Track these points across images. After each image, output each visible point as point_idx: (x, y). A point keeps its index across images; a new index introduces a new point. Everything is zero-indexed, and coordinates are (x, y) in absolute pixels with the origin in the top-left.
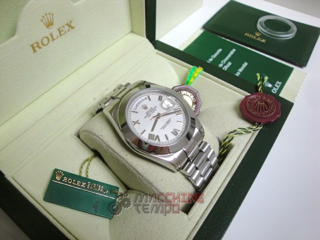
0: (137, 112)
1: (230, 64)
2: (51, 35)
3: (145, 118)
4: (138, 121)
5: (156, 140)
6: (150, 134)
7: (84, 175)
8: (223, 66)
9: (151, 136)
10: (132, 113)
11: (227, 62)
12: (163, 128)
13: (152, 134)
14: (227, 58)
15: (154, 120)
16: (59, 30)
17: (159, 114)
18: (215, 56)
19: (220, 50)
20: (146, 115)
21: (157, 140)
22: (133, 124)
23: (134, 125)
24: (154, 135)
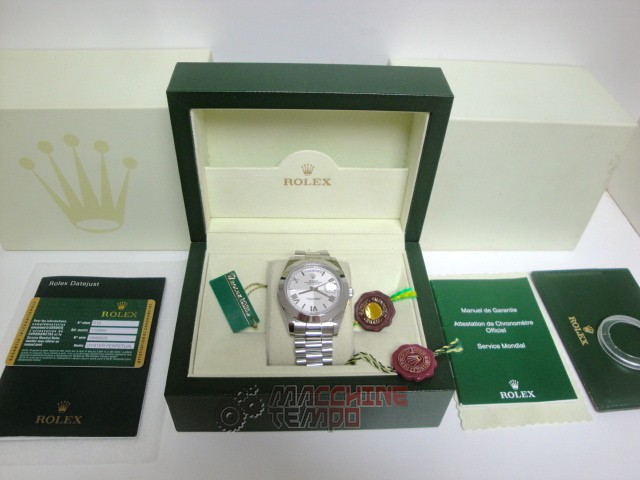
0: (304, 275)
1: (504, 331)
2: (306, 180)
7: (247, 292)
8: (490, 327)
9: (294, 296)
10: (301, 273)
11: (502, 327)
12: (309, 299)
14: (509, 324)
15: (309, 289)
16: (315, 180)
17: (316, 288)
18: (500, 311)
19: (515, 310)
20: (308, 281)
21: (296, 302)
23: (293, 280)
24: (297, 297)
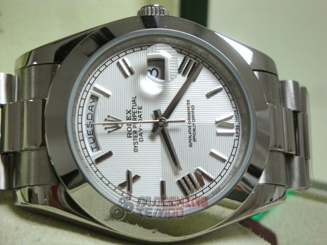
0: (109, 154)
3: (136, 150)
4: (129, 173)
5: (202, 184)
6: (179, 182)
10: (101, 166)
12: (192, 138)
13: (183, 178)
15: (159, 140)
17: (156, 114)
20: (131, 139)
21: (206, 183)
22: (125, 190)
23: (129, 189)
24: (189, 176)
